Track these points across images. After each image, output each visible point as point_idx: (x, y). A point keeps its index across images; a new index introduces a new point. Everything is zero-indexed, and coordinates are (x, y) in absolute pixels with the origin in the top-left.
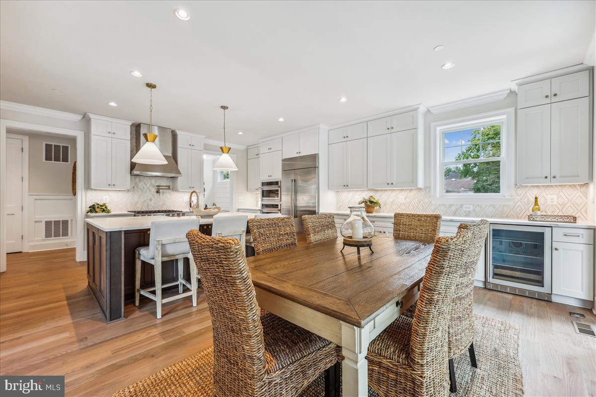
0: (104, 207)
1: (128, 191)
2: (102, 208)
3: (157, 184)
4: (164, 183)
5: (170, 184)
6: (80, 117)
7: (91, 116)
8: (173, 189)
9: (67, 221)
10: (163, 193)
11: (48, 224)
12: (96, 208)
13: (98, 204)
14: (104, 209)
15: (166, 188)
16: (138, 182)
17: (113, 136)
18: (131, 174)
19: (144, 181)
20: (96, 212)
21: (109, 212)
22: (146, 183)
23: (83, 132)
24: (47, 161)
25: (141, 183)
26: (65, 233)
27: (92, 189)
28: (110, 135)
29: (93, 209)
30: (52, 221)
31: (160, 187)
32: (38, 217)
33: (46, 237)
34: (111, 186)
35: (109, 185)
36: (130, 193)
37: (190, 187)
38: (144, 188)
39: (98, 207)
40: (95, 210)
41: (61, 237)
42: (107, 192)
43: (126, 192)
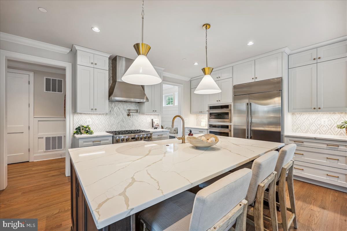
0: (87, 129)
1: (107, 114)
2: (86, 130)
3: (128, 108)
4: (133, 107)
5: (138, 108)
6: (68, 50)
7: (77, 48)
8: (139, 113)
9: (61, 137)
10: (132, 115)
11: (48, 139)
12: (81, 129)
13: (83, 127)
14: (87, 131)
15: (135, 111)
16: (114, 107)
17: (95, 66)
18: (109, 99)
19: (118, 106)
20: (81, 133)
21: (91, 133)
22: (120, 108)
23: (71, 64)
24: (47, 92)
25: (116, 108)
26: (60, 147)
27: (78, 113)
28: (92, 66)
29: (79, 130)
30: (50, 137)
31: (131, 111)
32: (40, 134)
33: (46, 150)
34: (93, 111)
35: (92, 109)
36: (108, 116)
37: (154, 111)
38: (118, 111)
39: (83, 129)
40: (80, 132)
41: (57, 150)
42: (90, 115)
43: (104, 115)
